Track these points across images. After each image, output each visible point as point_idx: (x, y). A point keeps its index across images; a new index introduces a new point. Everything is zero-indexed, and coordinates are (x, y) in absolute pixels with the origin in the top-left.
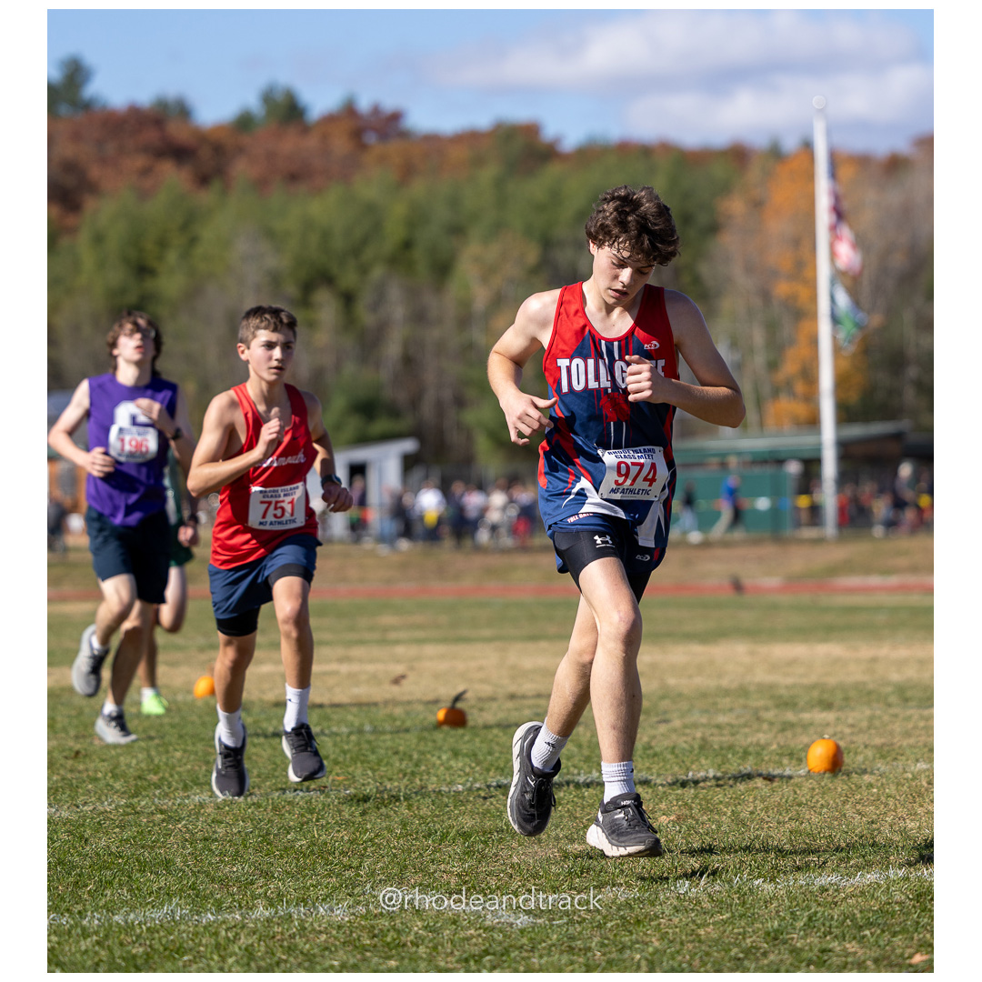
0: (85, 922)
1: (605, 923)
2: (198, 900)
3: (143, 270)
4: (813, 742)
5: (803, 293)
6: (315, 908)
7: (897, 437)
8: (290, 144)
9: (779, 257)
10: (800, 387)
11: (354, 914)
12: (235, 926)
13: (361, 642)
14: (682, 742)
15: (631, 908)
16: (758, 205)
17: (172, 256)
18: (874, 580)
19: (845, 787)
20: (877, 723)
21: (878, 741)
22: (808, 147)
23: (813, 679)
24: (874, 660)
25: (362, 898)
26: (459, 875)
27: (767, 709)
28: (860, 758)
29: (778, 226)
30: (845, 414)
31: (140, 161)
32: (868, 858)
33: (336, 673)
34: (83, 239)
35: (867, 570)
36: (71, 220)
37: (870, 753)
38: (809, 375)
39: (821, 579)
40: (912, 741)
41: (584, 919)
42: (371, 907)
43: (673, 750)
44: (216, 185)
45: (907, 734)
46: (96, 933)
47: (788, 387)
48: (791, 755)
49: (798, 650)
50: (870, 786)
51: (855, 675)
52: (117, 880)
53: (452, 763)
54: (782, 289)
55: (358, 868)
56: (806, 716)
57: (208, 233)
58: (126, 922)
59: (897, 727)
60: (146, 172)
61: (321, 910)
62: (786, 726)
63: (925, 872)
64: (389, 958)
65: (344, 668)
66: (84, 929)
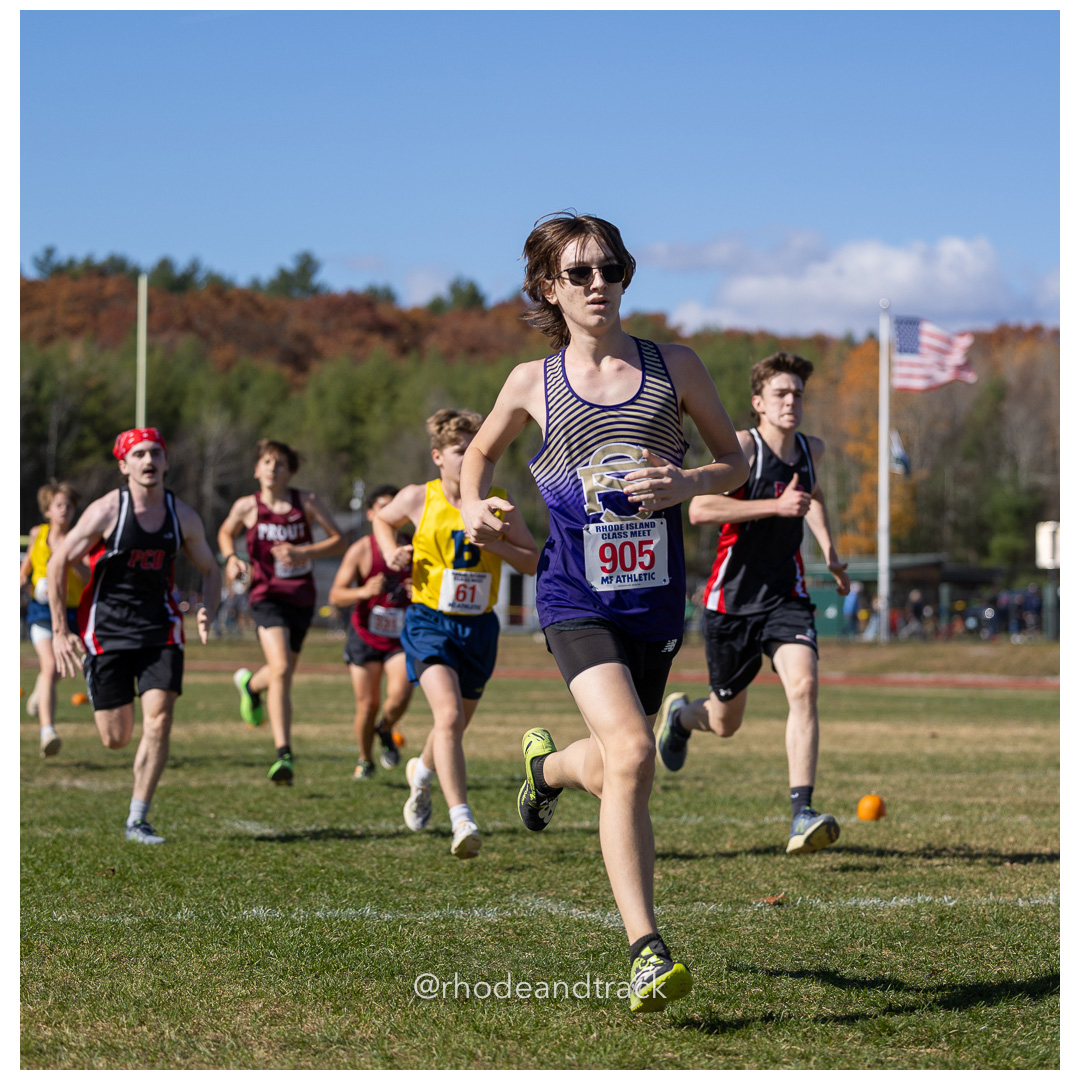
0: (293, 916)
1: (696, 930)
2: (381, 902)
3: (355, 419)
4: (862, 797)
5: (867, 452)
6: (472, 911)
7: (938, 565)
8: (472, 324)
9: (849, 424)
10: (862, 525)
11: (501, 917)
12: (409, 923)
13: (515, 711)
14: (760, 794)
15: (717, 919)
16: (835, 382)
17: (378, 409)
18: (916, 676)
19: (887, 833)
20: (913, 784)
21: (913, 798)
22: (873, 338)
23: (865, 749)
24: (913, 737)
25: (507, 905)
26: (584, 891)
27: (828, 771)
28: (899, 810)
29: (849, 399)
30: (897, 547)
31: (354, 335)
32: (902, 886)
33: (494, 734)
34: (310, 393)
35: (911, 668)
36: (300, 379)
37: (906, 807)
38: (870, 515)
39: (874, 674)
40: (939, 799)
41: (680, 926)
42: (515, 912)
43: (753, 800)
44: (413, 355)
45: (935, 793)
46: (303, 925)
47: (854, 523)
48: (845, 807)
49: (854, 727)
50: (906, 832)
51: (897, 747)
52: (319, 885)
53: (583, 805)
54: (851, 448)
55: (506, 882)
56: (858, 778)
57: (406, 392)
58: (325, 917)
59: (929, 788)
60: (359, 343)
61: (476, 912)
62: (842, 785)
63: (946, 899)
64: (528, 951)
65: (501, 730)
66: (292, 921)
